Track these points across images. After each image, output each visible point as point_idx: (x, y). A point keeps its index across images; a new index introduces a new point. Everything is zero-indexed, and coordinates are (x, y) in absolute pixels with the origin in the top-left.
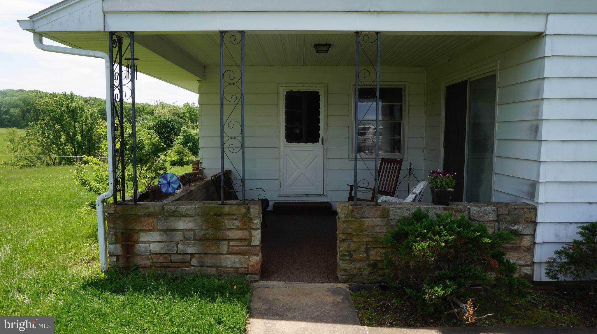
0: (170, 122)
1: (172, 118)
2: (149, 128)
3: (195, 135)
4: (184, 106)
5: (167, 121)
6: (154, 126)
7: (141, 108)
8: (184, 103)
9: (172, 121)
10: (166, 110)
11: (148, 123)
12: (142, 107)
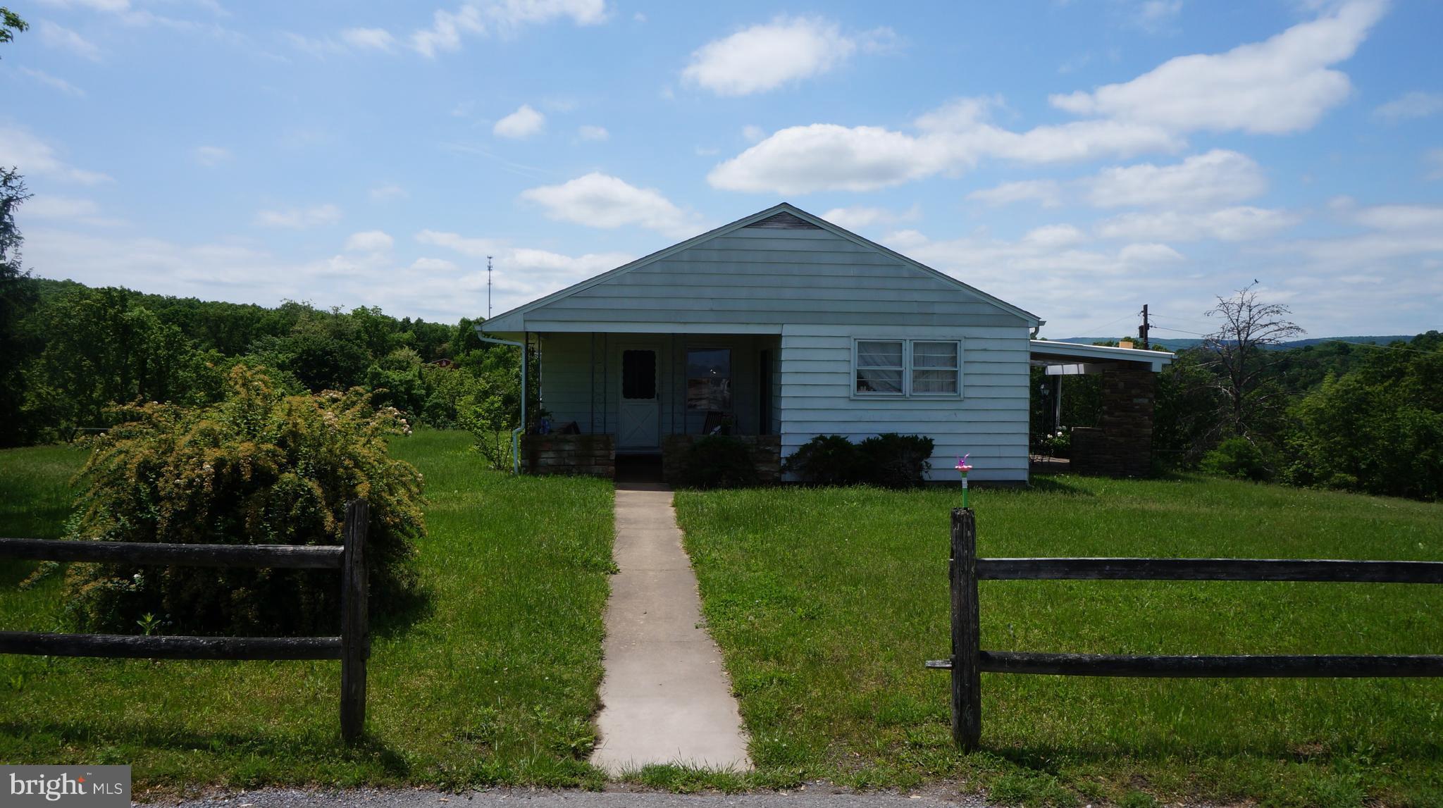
0: (330, 353)
1: (334, 344)
2: (282, 367)
3: (397, 383)
4: (356, 314)
5: (323, 350)
6: (293, 362)
7: (248, 318)
8: (355, 308)
9: (335, 352)
10: (318, 326)
11: (279, 355)
12: (249, 315)
